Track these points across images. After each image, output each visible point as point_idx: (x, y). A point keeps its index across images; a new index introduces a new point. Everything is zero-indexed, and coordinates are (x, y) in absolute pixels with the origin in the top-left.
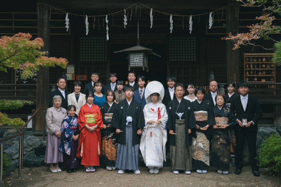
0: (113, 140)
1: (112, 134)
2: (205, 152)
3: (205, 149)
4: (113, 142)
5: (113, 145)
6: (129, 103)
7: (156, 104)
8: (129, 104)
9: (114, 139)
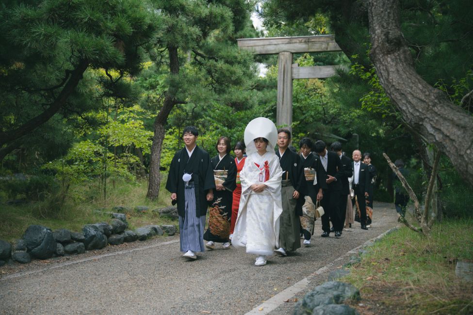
0: (221, 208)
1: (220, 199)
2: (309, 218)
3: (309, 215)
4: (220, 210)
5: (220, 215)
6: (190, 154)
7: (263, 156)
8: (190, 156)
9: (223, 207)
